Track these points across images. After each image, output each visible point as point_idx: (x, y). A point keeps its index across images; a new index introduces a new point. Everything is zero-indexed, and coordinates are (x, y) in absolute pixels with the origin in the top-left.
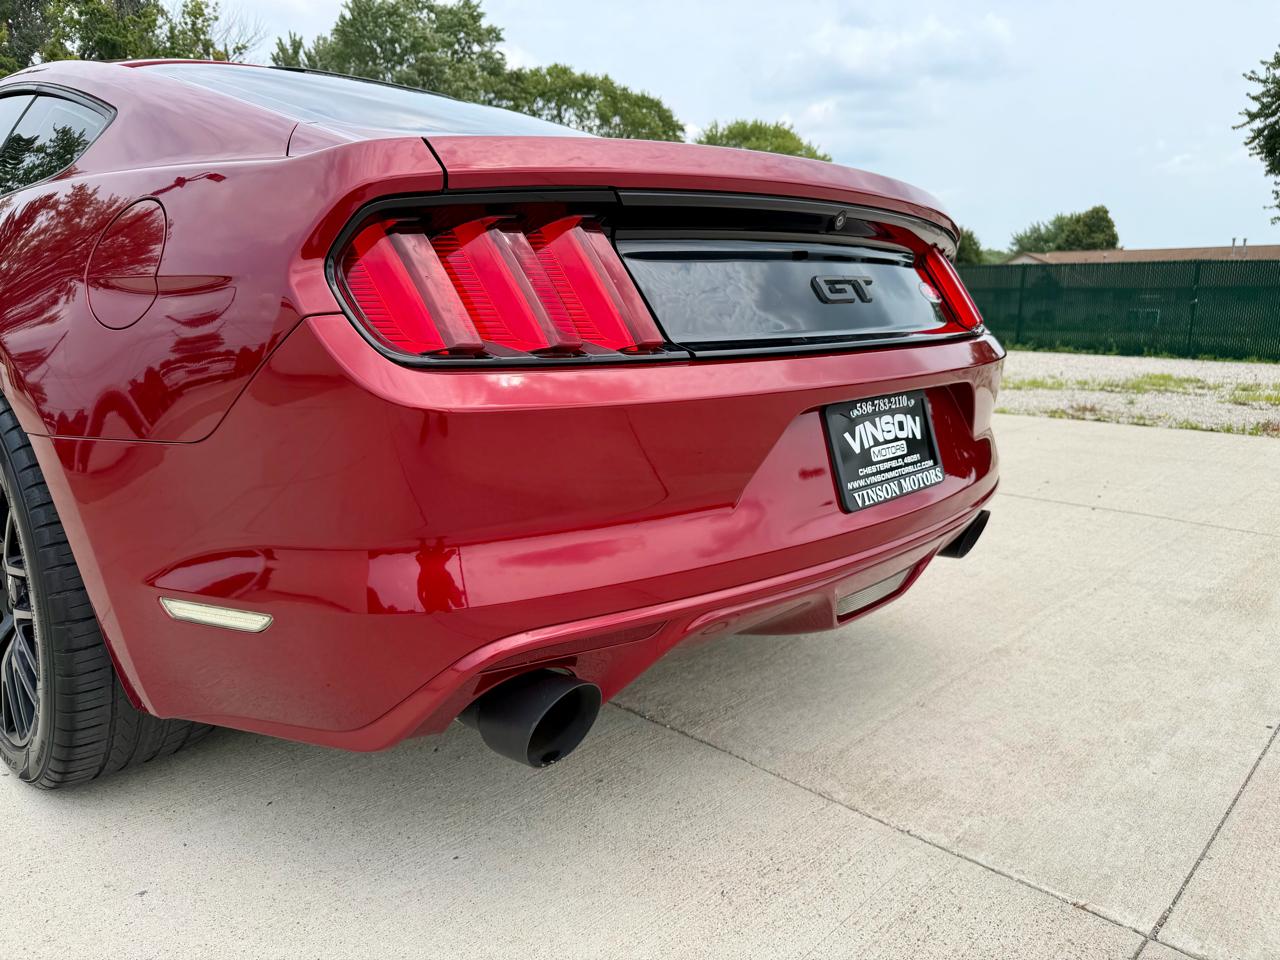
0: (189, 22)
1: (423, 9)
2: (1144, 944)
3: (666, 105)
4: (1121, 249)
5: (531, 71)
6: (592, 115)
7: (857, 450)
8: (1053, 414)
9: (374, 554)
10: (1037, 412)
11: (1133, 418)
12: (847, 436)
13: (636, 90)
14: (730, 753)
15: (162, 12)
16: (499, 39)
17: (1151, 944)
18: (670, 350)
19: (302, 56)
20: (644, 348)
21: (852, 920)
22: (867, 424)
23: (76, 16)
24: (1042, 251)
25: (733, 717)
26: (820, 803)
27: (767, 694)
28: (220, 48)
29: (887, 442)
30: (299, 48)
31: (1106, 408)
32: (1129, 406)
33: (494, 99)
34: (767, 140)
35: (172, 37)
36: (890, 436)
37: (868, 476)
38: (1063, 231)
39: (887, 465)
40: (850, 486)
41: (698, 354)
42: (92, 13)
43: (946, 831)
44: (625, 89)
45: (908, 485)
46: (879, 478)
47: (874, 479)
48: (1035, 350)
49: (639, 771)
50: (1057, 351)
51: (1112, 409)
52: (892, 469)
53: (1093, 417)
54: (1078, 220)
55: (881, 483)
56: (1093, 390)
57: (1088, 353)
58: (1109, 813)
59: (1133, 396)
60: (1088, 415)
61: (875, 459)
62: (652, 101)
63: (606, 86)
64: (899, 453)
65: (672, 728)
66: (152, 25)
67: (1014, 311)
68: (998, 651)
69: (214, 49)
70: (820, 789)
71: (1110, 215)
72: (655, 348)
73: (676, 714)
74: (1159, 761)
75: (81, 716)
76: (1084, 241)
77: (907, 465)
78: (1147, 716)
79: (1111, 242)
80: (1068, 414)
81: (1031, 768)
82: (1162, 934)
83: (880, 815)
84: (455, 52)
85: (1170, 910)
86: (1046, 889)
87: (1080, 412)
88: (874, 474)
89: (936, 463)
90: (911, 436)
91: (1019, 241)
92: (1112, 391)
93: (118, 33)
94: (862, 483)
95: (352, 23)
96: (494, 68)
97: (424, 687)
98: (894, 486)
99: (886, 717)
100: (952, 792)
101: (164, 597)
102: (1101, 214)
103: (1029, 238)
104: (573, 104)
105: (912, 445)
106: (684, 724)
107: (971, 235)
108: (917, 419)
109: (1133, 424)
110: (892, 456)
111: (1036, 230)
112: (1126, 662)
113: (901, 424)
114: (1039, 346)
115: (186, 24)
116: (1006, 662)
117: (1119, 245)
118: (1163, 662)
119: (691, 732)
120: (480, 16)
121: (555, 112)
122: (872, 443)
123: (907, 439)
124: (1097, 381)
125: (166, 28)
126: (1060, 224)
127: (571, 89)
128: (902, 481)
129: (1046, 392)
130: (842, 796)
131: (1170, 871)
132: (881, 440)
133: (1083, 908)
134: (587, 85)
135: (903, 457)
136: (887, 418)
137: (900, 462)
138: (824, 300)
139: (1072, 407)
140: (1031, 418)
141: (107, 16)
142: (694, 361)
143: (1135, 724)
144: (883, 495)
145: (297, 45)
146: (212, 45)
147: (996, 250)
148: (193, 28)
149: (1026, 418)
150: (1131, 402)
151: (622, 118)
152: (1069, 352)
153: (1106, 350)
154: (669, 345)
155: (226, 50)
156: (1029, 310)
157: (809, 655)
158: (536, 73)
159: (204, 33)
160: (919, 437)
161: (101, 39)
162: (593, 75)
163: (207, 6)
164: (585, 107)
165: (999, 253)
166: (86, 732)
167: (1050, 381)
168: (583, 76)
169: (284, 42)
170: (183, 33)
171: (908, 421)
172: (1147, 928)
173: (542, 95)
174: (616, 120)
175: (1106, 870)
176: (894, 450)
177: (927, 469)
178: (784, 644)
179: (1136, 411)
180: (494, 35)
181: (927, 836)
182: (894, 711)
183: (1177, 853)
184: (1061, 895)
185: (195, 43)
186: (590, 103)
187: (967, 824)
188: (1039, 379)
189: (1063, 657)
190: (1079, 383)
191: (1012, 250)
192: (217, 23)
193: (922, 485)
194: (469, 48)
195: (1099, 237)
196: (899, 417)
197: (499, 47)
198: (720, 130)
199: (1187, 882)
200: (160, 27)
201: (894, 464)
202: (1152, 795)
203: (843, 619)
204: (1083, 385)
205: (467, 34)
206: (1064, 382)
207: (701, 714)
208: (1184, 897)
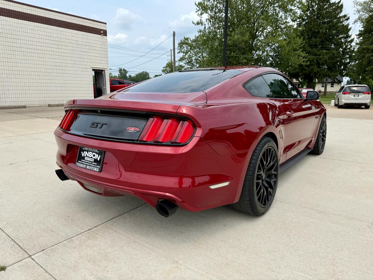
7: (83, 156)
12: (82, 152)
29: (89, 157)
36: (91, 156)
37: (83, 161)
39: (87, 162)
40: (79, 161)
47: (84, 163)
52: (88, 163)
61: (85, 159)
77: (93, 164)
88: (84, 162)
90: (96, 159)
94: (81, 162)
98: (85, 166)
105: (96, 161)
108: (100, 156)
110: (89, 160)
113: (94, 155)
122: (86, 156)
123: (95, 159)
128: (87, 166)
132: (88, 156)
135: (92, 162)
136: (91, 153)
137: (91, 163)
144: (82, 166)
160: (98, 160)
171: (97, 155)
176: (90, 159)
193: (91, 169)
196: (94, 153)
201: (89, 162)
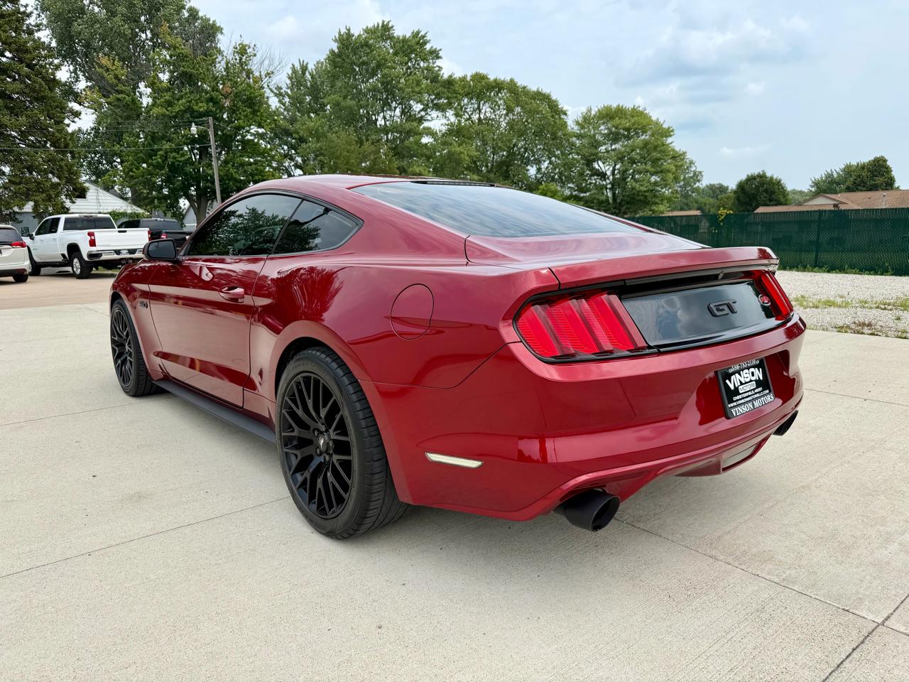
0: (238, 58)
1: (387, 39)
2: (877, 626)
3: (554, 97)
4: (898, 188)
5: (460, 78)
6: (501, 107)
7: (732, 388)
8: (841, 329)
9: (521, 438)
10: (829, 327)
11: (898, 331)
12: (727, 381)
13: (533, 87)
14: (660, 536)
15: (220, 52)
16: (438, 57)
17: (881, 627)
18: (649, 349)
19: (308, 76)
20: (638, 349)
21: (733, 610)
22: (737, 375)
23: (168, 57)
24: (836, 192)
25: (659, 519)
26: (711, 560)
27: (675, 508)
28: (257, 74)
29: (746, 383)
30: (306, 70)
31: (880, 323)
32: (896, 321)
33: (435, 99)
34: (626, 119)
35: (227, 69)
36: (748, 380)
37: (737, 400)
38: (851, 176)
39: (746, 394)
40: (729, 406)
41: (661, 350)
42: (178, 56)
43: (777, 575)
44: (524, 88)
45: (757, 404)
46: (743, 401)
47: (740, 402)
48: (829, 272)
49: (615, 542)
50: (847, 273)
51: (883, 325)
52: (749, 396)
53: (870, 332)
54: (863, 167)
55: (744, 403)
56: (871, 308)
57: (870, 274)
58: (863, 571)
59: (901, 313)
60: (866, 330)
61: (741, 392)
62: (544, 95)
63: (512, 87)
64: (752, 388)
65: (627, 523)
66: (213, 63)
67: (814, 237)
68: (803, 487)
69: (253, 75)
70: (710, 554)
71: (888, 163)
72: (643, 348)
73: (627, 516)
74: (894, 547)
75: (372, 504)
76: (868, 183)
77: (756, 393)
78: (889, 524)
79: (889, 184)
80: (851, 329)
81: (822, 548)
82: (887, 623)
83: (742, 567)
84: (409, 68)
85: (892, 614)
86: (829, 602)
87: (861, 328)
88: (740, 399)
89: (770, 391)
90: (757, 379)
91: (816, 184)
92: (885, 309)
93: (194, 68)
94: (735, 404)
95: (340, 55)
96: (435, 78)
97: (543, 497)
98: (750, 405)
99: (742, 520)
100: (780, 558)
101: (427, 452)
102: (881, 162)
103: (824, 182)
104: (489, 99)
105: (759, 383)
106: (633, 522)
107: (780, 181)
108: (760, 370)
109: (897, 337)
110: (749, 389)
111: (829, 176)
112: (879, 495)
113: (753, 373)
114: (832, 269)
115: (236, 59)
116: (808, 493)
117: (896, 185)
118: (902, 496)
119: (638, 525)
120: (425, 43)
121: (476, 106)
122: (739, 384)
123: (756, 381)
124: (875, 300)
125: (223, 63)
126: (848, 170)
127: (487, 90)
128: (754, 402)
129: (836, 309)
130: (722, 557)
131: (894, 597)
132: (744, 382)
133: (847, 611)
134: (498, 86)
135: (754, 390)
136: (746, 371)
137: (753, 392)
138: (714, 315)
139: (855, 323)
140: (825, 333)
141: (186, 57)
142: (660, 354)
143: (881, 528)
144: (745, 409)
145: (304, 68)
146: (252, 73)
147: (799, 190)
148: (240, 62)
149: (821, 332)
150: (898, 319)
151: (522, 107)
152: (855, 273)
153: (884, 272)
154: (649, 347)
155: (260, 75)
156: (825, 237)
157: (695, 487)
158: (463, 79)
159: (246, 65)
160: (761, 378)
161: (183, 72)
162: (502, 79)
163: (249, 47)
164: (497, 102)
165: (801, 192)
166: (372, 511)
167: (839, 300)
168: (496, 80)
169: (296, 66)
170: (234, 65)
171: (756, 371)
172: (880, 621)
173: (467, 95)
174: (518, 109)
175: (860, 596)
176: (749, 387)
177: (766, 395)
178: (681, 481)
179: (901, 326)
180: (435, 54)
181: (768, 577)
182: (746, 518)
183: (898, 590)
184: (837, 605)
185: (241, 72)
186: (500, 99)
187: (788, 572)
188: (832, 299)
189: (842, 491)
190: (861, 302)
191: (811, 191)
192: (255, 58)
193: (764, 403)
194: (418, 64)
195: (879, 180)
196: (752, 370)
197: (439, 63)
198: (593, 113)
199: (902, 602)
200: (219, 62)
201: (750, 393)
202: (888, 563)
203: (725, 469)
204: (863, 304)
205: (416, 55)
206: (849, 300)
207: (641, 517)
208: (900, 609)
